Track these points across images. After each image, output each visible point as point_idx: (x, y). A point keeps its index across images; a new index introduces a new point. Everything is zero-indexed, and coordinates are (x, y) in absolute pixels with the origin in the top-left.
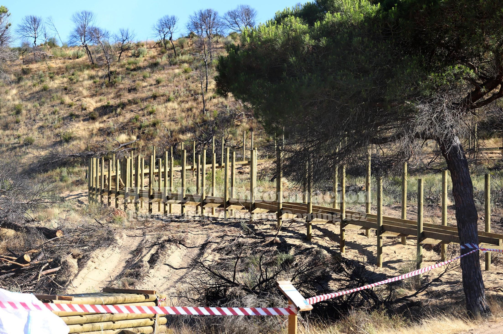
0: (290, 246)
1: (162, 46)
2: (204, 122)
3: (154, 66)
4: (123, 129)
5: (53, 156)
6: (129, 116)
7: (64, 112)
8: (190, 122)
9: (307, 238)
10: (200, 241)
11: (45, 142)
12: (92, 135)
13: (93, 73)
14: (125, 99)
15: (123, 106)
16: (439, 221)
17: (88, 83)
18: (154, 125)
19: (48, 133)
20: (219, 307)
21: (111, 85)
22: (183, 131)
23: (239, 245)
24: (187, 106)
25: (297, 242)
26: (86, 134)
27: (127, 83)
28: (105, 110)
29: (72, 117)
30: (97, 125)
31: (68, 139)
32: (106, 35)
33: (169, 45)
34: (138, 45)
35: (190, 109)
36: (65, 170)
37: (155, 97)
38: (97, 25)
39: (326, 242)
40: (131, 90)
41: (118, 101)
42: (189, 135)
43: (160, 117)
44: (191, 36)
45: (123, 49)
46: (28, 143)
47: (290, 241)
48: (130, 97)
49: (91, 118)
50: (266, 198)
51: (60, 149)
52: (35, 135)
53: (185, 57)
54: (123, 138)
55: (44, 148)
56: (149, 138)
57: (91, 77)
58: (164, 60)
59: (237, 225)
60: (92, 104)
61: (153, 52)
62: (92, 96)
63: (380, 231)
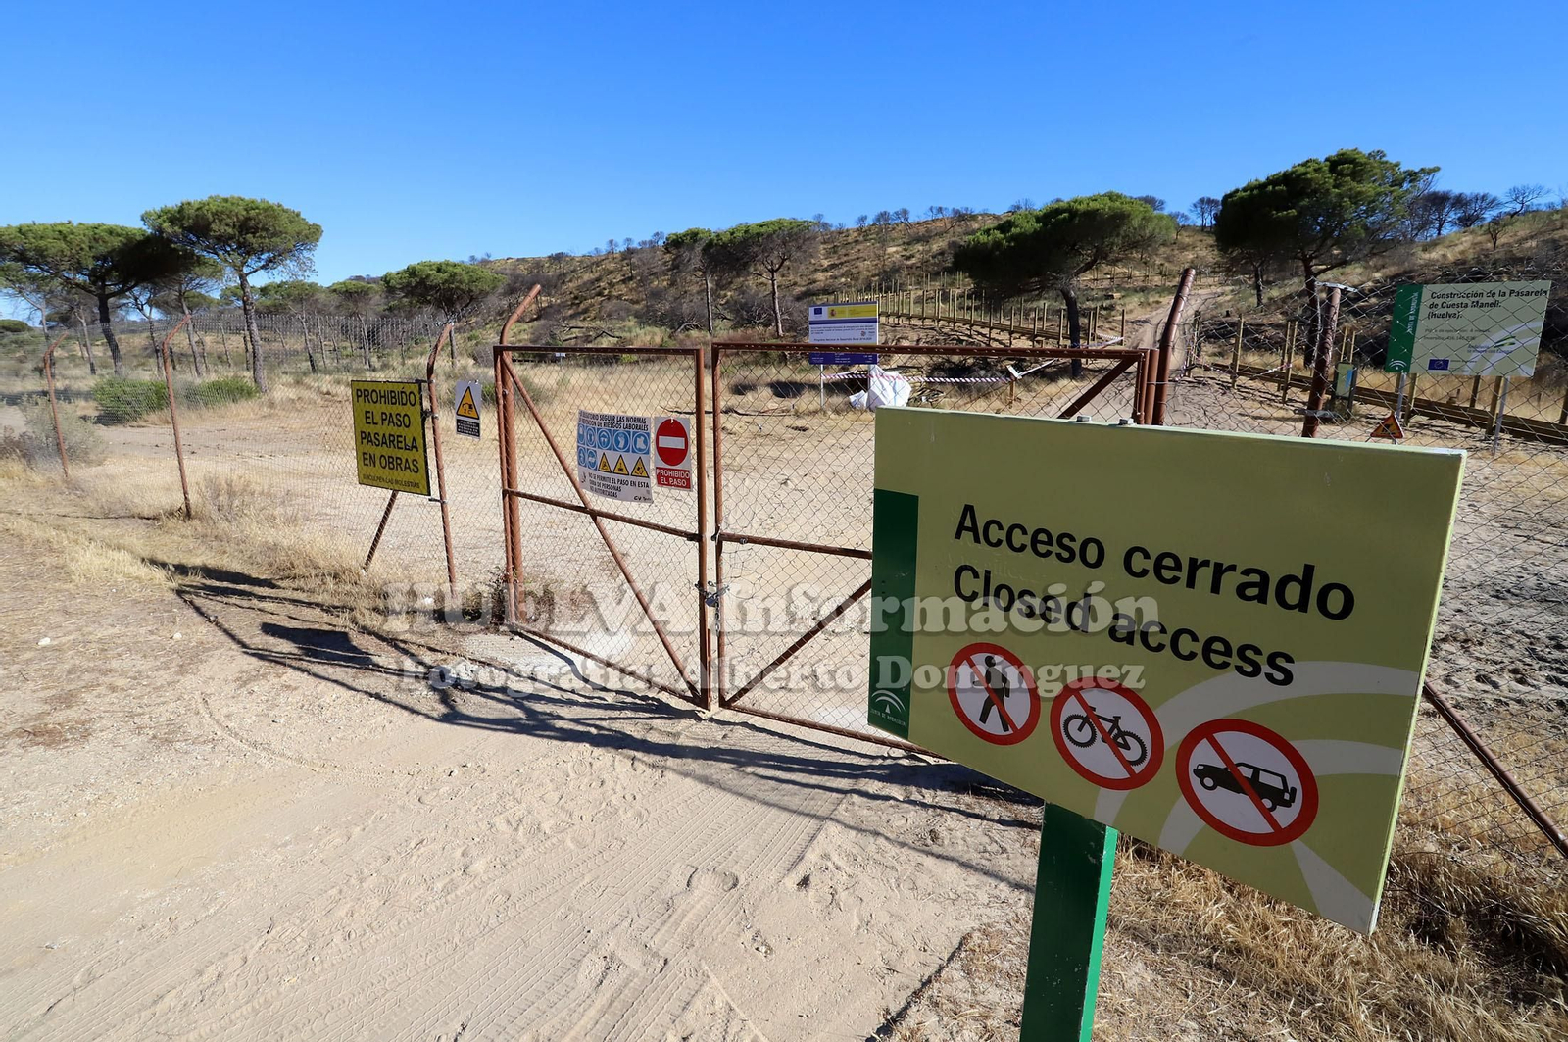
0: (964, 340)
1: (860, 230)
2: (885, 271)
3: (856, 242)
4: (842, 276)
5: (808, 290)
6: (845, 269)
7: (812, 268)
8: (877, 271)
9: (970, 336)
10: (916, 338)
11: (804, 284)
12: (827, 279)
13: (826, 246)
14: (842, 260)
15: (842, 263)
16: (1032, 327)
17: (823, 252)
18: (858, 273)
19: (805, 278)
20: (969, 378)
21: (835, 252)
22: (873, 276)
23: (937, 340)
24: (875, 263)
25: (966, 338)
26: (824, 279)
27: (843, 251)
28: (833, 266)
29: (816, 270)
30: (830, 274)
31: (815, 282)
32: (831, 226)
33: (864, 230)
34: (847, 231)
35: (876, 264)
36: (815, 298)
37: (858, 258)
38: (826, 221)
39: (980, 338)
40: (845, 255)
41: (839, 261)
42: (877, 278)
43: (861, 269)
44: (874, 224)
45: (840, 233)
46: (795, 284)
47: (962, 338)
48: (845, 258)
49: (826, 270)
50: (917, 312)
51: (811, 287)
52: (798, 280)
53: (874, 236)
54: (843, 280)
55: (803, 286)
56: (857, 280)
57: (825, 249)
58: (861, 239)
59: (932, 329)
60: (826, 263)
61: (855, 234)
62: (826, 259)
63: (1011, 333)
